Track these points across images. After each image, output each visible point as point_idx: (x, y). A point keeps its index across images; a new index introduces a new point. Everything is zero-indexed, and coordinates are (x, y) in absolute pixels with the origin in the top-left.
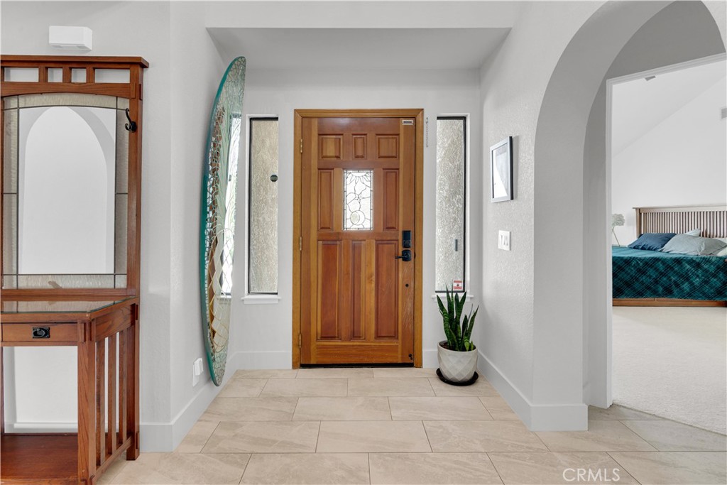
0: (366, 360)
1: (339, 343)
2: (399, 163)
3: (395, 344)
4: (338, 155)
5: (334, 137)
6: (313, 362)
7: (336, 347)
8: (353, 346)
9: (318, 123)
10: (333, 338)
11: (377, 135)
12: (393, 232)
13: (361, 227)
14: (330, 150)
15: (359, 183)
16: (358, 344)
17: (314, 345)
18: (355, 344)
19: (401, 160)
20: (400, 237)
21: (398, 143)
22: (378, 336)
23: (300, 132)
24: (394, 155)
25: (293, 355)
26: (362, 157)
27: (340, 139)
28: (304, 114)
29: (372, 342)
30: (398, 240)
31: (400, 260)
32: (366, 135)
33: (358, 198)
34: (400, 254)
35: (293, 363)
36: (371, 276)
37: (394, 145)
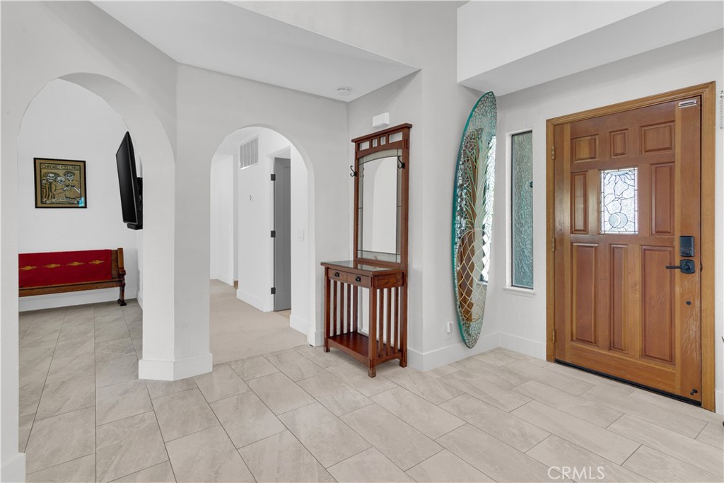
0: (628, 377)
1: (596, 350)
2: (674, 155)
3: (671, 370)
4: (593, 156)
5: (589, 138)
6: (567, 360)
7: (592, 352)
8: (613, 357)
9: (571, 127)
10: (589, 342)
11: (642, 127)
12: (666, 236)
13: (622, 229)
14: (584, 152)
15: (620, 182)
16: (619, 356)
17: (569, 344)
18: (615, 355)
19: (678, 150)
20: (677, 243)
21: (672, 132)
22: (645, 354)
23: (552, 139)
24: (668, 146)
25: (547, 348)
26: (623, 154)
27: (595, 139)
28: (555, 122)
29: (636, 359)
30: (674, 247)
31: (678, 271)
32: (627, 129)
33: (620, 198)
34: (677, 263)
35: (547, 355)
36: (635, 286)
37: (667, 134)
